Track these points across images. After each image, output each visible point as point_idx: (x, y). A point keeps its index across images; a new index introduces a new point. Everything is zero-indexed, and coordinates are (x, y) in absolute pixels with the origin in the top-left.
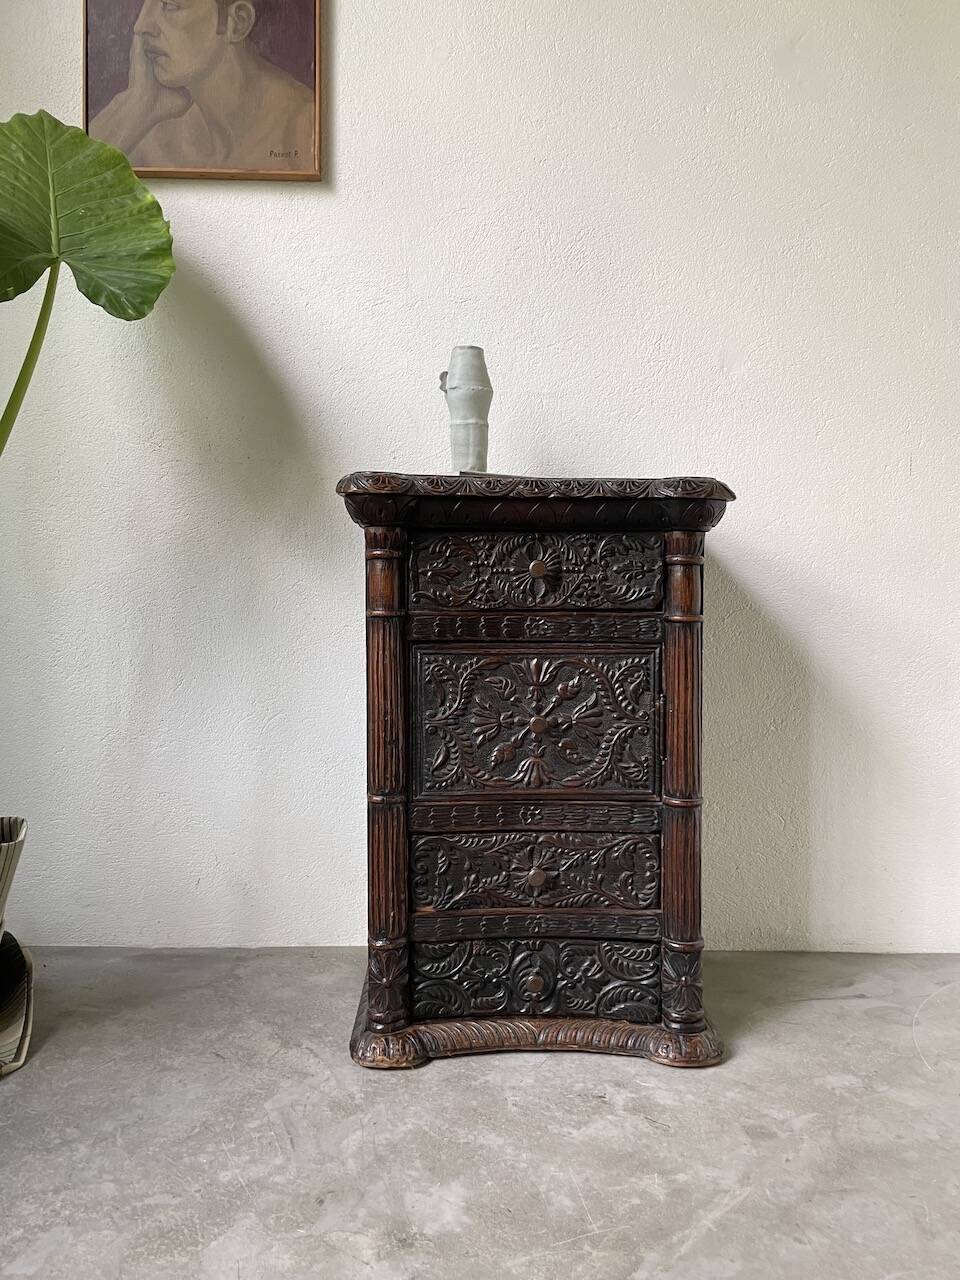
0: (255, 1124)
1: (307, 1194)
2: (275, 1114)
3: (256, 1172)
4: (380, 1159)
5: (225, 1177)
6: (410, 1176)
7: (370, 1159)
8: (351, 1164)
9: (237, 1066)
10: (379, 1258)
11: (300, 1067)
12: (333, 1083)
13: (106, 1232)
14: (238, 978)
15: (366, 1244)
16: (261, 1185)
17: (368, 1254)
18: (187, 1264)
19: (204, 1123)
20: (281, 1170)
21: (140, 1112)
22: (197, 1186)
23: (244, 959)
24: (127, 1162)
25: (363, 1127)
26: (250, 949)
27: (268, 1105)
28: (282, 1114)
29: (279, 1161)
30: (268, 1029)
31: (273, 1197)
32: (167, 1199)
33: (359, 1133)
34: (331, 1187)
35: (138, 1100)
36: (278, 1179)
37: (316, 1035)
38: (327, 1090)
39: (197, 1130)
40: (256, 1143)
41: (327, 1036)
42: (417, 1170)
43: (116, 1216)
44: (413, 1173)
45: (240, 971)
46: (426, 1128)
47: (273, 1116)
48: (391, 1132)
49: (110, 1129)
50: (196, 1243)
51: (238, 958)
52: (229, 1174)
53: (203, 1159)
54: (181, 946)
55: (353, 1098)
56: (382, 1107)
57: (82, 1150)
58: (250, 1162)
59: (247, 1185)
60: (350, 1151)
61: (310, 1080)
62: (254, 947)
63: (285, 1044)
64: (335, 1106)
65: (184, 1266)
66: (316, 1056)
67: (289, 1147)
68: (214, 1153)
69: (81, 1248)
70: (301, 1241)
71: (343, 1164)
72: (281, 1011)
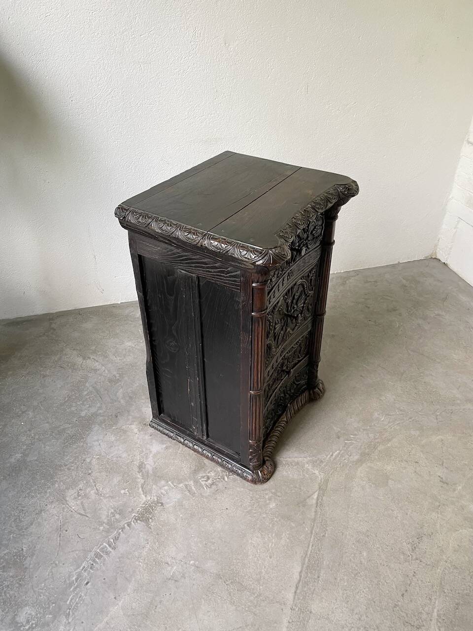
0: (85, 393)
1: (112, 415)
2: (91, 387)
3: (93, 410)
4: (131, 398)
5: (83, 414)
6: (142, 402)
7: (128, 398)
8: (122, 401)
9: (70, 370)
10: (140, 432)
11: (93, 367)
12: (107, 372)
13: (53, 441)
14: (54, 330)
15: (134, 428)
16: (95, 415)
17: (136, 430)
18: (83, 445)
19: (68, 395)
20: (100, 408)
21: (44, 395)
22: (75, 419)
23: (52, 319)
24: (48, 415)
25: (122, 387)
26: (53, 314)
27: (87, 385)
28: (93, 387)
29: (99, 405)
30: (75, 352)
31: (101, 418)
32: (67, 426)
33: (121, 390)
34: (118, 411)
35: (41, 391)
36: (101, 411)
37: (94, 352)
38: (105, 375)
39: (67, 399)
40: (89, 400)
41: (98, 352)
42: (143, 399)
43: (54, 434)
44: (142, 401)
45: (53, 326)
46: (143, 384)
47: (91, 388)
48: (132, 387)
49: (37, 404)
50: (83, 438)
51: (50, 319)
52: (84, 412)
53: (73, 409)
54: (23, 316)
55: (116, 377)
56: (126, 378)
57: (31, 414)
58: (89, 407)
59: (92, 416)
60: (120, 397)
61: (98, 372)
62: (54, 312)
63: (84, 359)
64: (110, 381)
65: (83, 446)
66: (97, 361)
67: (100, 399)
68: (76, 406)
69: (48, 448)
70: (115, 430)
71: (120, 402)
72: (77, 343)
